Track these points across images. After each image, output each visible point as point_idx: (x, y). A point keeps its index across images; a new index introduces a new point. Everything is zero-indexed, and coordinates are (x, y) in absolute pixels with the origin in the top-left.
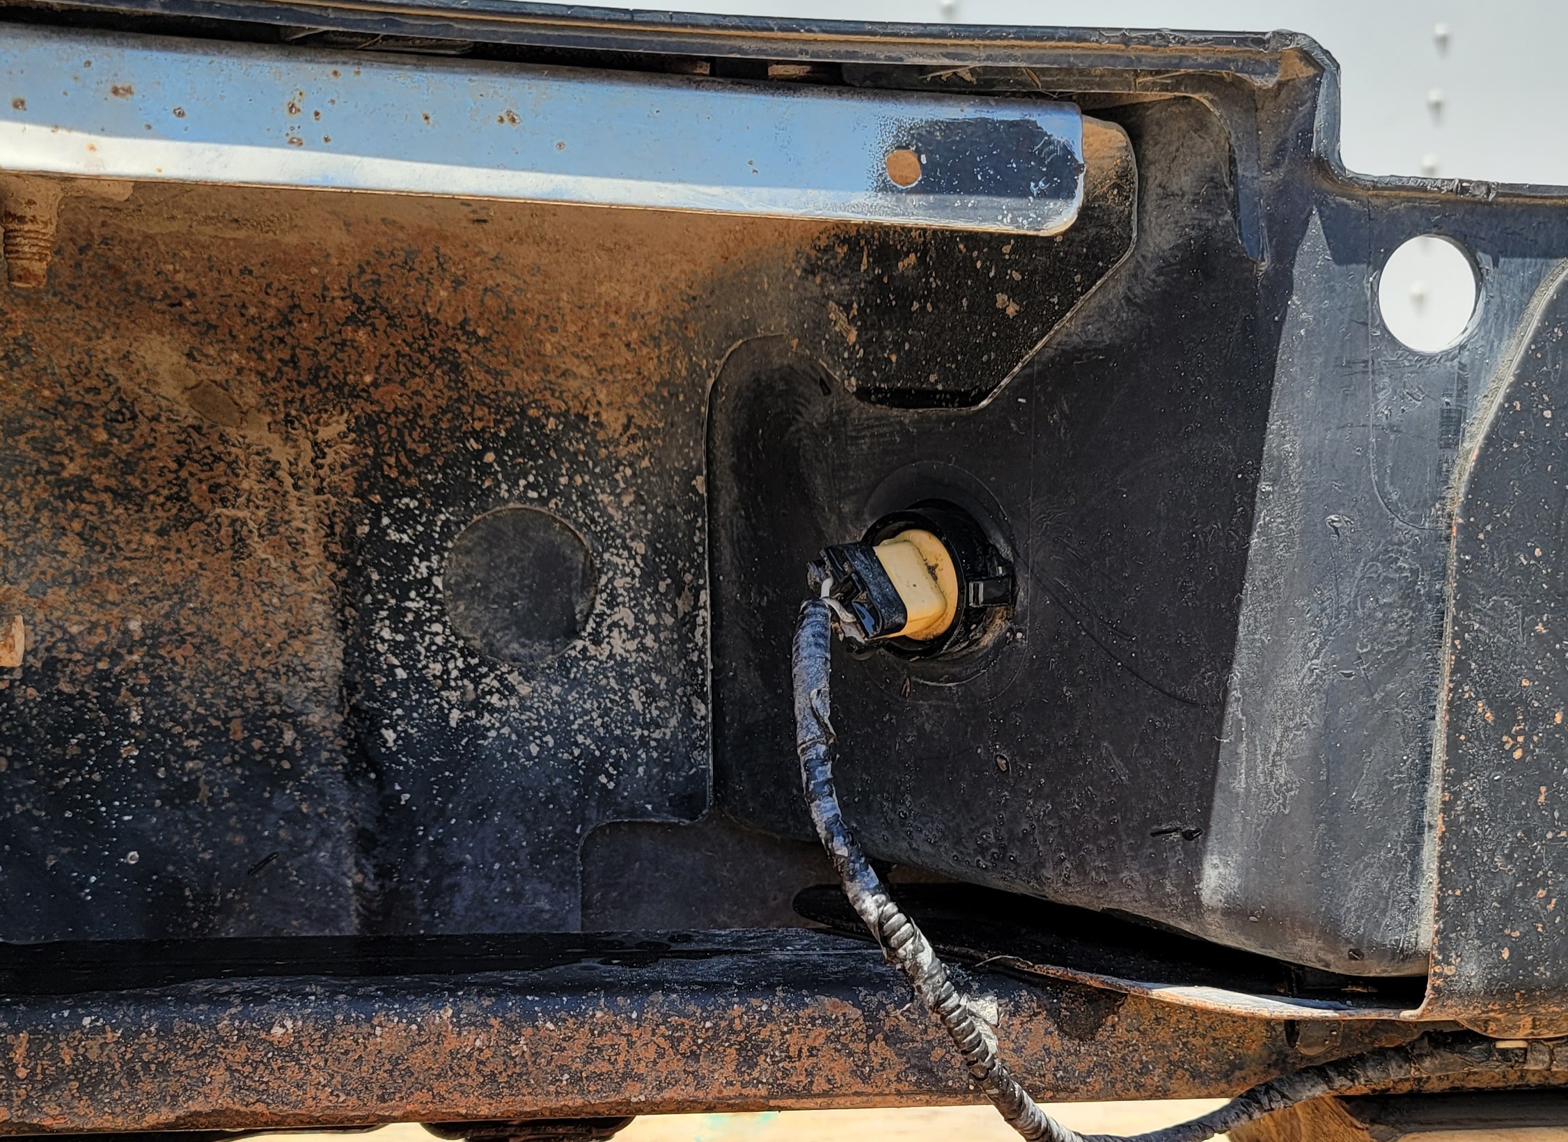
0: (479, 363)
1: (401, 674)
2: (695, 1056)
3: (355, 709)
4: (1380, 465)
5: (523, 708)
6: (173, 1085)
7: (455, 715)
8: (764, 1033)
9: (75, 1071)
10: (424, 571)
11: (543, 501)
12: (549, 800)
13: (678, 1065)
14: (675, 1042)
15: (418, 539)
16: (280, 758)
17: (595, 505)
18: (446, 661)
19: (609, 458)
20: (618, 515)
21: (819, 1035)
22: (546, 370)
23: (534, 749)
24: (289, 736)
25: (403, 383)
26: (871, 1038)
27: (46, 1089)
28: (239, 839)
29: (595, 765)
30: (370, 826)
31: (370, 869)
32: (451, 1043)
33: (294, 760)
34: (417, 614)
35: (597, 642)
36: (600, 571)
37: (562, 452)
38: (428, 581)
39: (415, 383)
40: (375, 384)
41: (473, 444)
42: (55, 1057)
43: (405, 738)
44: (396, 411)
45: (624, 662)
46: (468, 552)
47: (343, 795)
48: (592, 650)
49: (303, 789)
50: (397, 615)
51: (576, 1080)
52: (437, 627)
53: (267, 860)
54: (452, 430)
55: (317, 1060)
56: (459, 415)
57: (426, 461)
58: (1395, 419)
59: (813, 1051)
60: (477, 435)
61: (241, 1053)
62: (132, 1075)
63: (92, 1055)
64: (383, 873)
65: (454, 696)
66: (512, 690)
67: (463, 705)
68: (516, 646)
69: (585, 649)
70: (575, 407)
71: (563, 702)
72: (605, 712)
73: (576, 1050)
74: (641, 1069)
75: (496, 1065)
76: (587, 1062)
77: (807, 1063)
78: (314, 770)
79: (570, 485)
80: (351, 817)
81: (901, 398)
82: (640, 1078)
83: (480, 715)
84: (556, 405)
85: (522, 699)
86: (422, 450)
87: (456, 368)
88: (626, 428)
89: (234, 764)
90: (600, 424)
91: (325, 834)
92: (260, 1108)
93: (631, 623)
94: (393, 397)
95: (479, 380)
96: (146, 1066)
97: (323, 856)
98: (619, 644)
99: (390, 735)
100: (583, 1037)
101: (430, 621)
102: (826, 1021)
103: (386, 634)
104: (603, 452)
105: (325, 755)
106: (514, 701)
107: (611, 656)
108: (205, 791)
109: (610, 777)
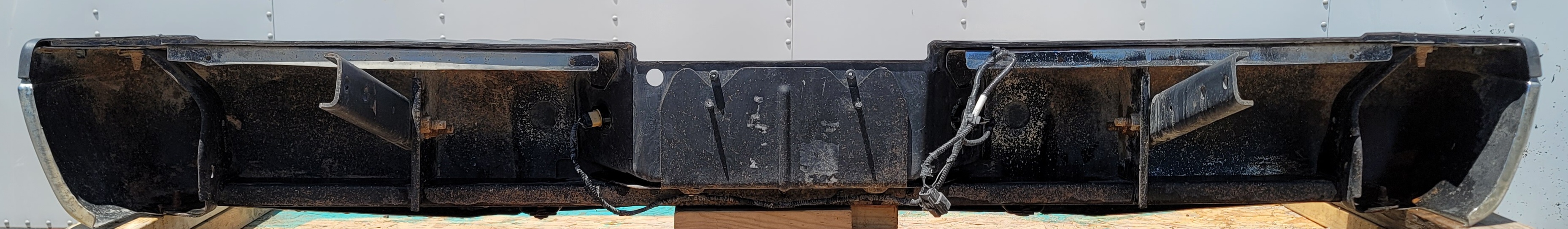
0: (536, 77)
1: (522, 132)
3: (515, 138)
4: (648, 103)
5: (544, 138)
6: (475, 199)
7: (532, 139)
8: (569, 193)
9: (460, 196)
10: (526, 113)
11: (548, 100)
12: (550, 154)
15: (525, 107)
16: (501, 146)
17: (557, 101)
18: (530, 130)
20: (561, 103)
21: (578, 193)
22: (548, 77)
23: (547, 145)
24: (503, 143)
25: (522, 80)
26: (587, 194)
27: (456, 198)
29: (558, 148)
30: (518, 160)
31: (518, 168)
32: (518, 193)
33: (504, 147)
34: (525, 121)
35: (558, 126)
36: (558, 113)
37: (551, 91)
38: (527, 115)
39: (524, 80)
40: (517, 80)
41: (535, 90)
42: (457, 194)
43: (523, 143)
44: (521, 85)
45: (563, 129)
46: (535, 109)
47: (513, 153)
48: (557, 127)
49: (505, 152)
50: (521, 121)
52: (529, 123)
53: (499, 166)
54: (531, 88)
55: (497, 195)
56: (532, 86)
57: (527, 94)
58: (650, 96)
59: (577, 196)
60: (535, 89)
61: (485, 194)
62: (469, 197)
63: (463, 194)
64: (520, 168)
65: (532, 136)
66: (543, 135)
67: (533, 137)
68: (544, 126)
69: (556, 127)
70: (553, 83)
71: (552, 137)
72: (561, 138)
75: (525, 197)
77: (576, 198)
78: (508, 149)
79: (553, 97)
80: (514, 158)
81: (597, 87)
83: (537, 139)
84: (550, 83)
85: (544, 136)
86: (526, 92)
87: (532, 78)
88: (563, 87)
89: (493, 148)
90: (558, 86)
91: (510, 161)
92: (488, 202)
93: (564, 122)
94: (520, 82)
95: (536, 79)
96: (471, 195)
97: (509, 165)
98: (562, 126)
99: (520, 143)
101: (527, 122)
102: (579, 191)
103: (519, 125)
104: (559, 91)
105: (509, 146)
106: (543, 137)
107: (561, 128)
108: (488, 152)
109: (564, 150)
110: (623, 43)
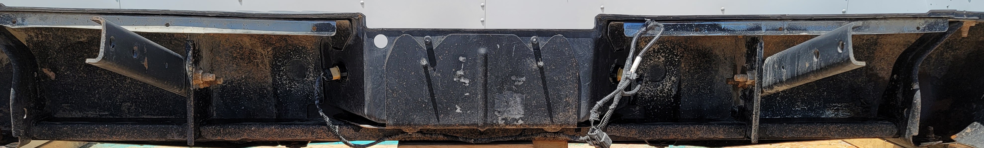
0: (290, 40)
1: (280, 83)
3: (274, 88)
4: (376, 61)
5: (298, 88)
6: (240, 135)
7: (288, 88)
8: (315, 130)
9: (228, 133)
10: (283, 68)
11: (300, 59)
12: (302, 101)
15: (282, 64)
16: (264, 94)
17: (307, 59)
18: (286, 81)
19: (309, 53)
20: (310, 60)
21: (322, 131)
22: (299, 41)
23: (299, 93)
24: (265, 91)
25: (279, 43)
26: (329, 131)
27: (225, 135)
28: (259, 106)
29: (308, 96)
30: (276, 104)
32: (274, 131)
33: (266, 95)
34: (282, 74)
35: (308, 78)
36: (308, 69)
37: (302, 52)
38: (283, 70)
39: (281, 43)
40: (275, 43)
41: (289, 51)
42: (226, 131)
43: (281, 92)
44: (278, 47)
45: (312, 81)
46: (290, 66)
47: (273, 99)
48: (307, 79)
49: (267, 99)
50: (279, 75)
52: (285, 76)
53: (262, 109)
54: (286, 49)
55: (258, 132)
56: (287, 47)
58: (377, 56)
59: (321, 133)
60: (289, 50)
61: (248, 131)
62: (235, 134)
63: (230, 131)
64: (278, 110)
65: (287, 86)
66: (296, 85)
67: (289, 87)
68: (296, 79)
70: (304, 46)
71: (303, 87)
72: (309, 88)
77: (321, 134)
78: (269, 96)
79: (303, 56)
80: (274, 102)
83: (291, 88)
84: (301, 46)
85: (297, 86)
86: (282, 52)
87: (286, 41)
88: (311, 48)
89: (257, 95)
90: (307, 48)
91: (271, 105)
92: (250, 138)
93: (313, 76)
94: (278, 45)
95: (290, 42)
96: (237, 132)
97: (270, 108)
98: (311, 78)
99: (279, 91)
101: (284, 75)
102: (323, 129)
103: (278, 77)
105: (270, 94)
106: (296, 87)
107: (310, 80)
108: (254, 99)
109: (310, 97)
110: (355, 14)
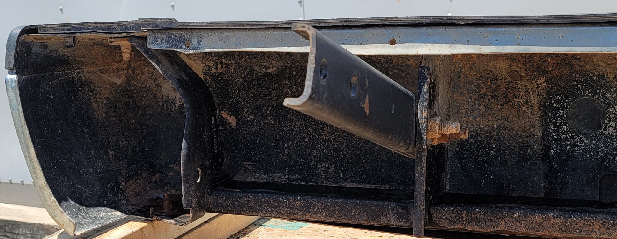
0: (577, 64)
1: (555, 137)
2: (609, 229)
3: (545, 145)
5: (585, 146)
6: (494, 224)
7: (568, 147)
9: (475, 220)
10: (562, 113)
11: (592, 96)
12: (591, 168)
13: (604, 230)
14: (604, 225)
15: (561, 106)
16: (527, 156)
17: (606, 97)
18: (566, 134)
19: (610, 85)
20: (611, 99)
22: (594, 65)
23: (588, 156)
24: (529, 151)
25: (558, 70)
27: (469, 223)
28: (517, 174)
29: (604, 160)
30: (547, 172)
31: (547, 182)
32: (552, 221)
33: (530, 157)
34: (560, 123)
35: (605, 130)
36: (607, 113)
37: (598, 84)
38: (563, 115)
39: (561, 70)
40: (552, 70)
41: (575, 83)
42: (471, 216)
43: (556, 152)
44: (557, 76)
45: (612, 135)
46: (574, 108)
47: (541, 165)
48: (604, 132)
49: (532, 163)
50: (555, 124)
51: (580, 231)
52: (565, 127)
53: (523, 179)
54: (570, 80)
55: (523, 222)
56: (572, 76)
57: (564, 87)
60: (576, 81)
61: (508, 219)
62: (486, 221)
63: (478, 217)
64: (550, 183)
65: (568, 143)
66: (583, 142)
67: (570, 145)
68: (585, 131)
69: (602, 132)
70: (601, 73)
71: (596, 145)
72: (607, 147)
73: (580, 225)
74: (596, 230)
75: (562, 226)
76: (583, 228)
78: (535, 159)
79: (600, 92)
80: (543, 170)
82: (595, 232)
83: (574, 147)
84: (596, 73)
85: (585, 144)
86: (562, 85)
87: (571, 65)
88: (614, 78)
89: (516, 157)
90: (608, 78)
91: (537, 174)
92: (511, 230)
93: (614, 126)
94: (556, 73)
95: (577, 68)
96: (488, 220)
97: (536, 179)
98: (611, 131)
99: (552, 151)
100: (582, 221)
101: (563, 125)
103: (552, 128)
104: (608, 84)
105: (537, 155)
106: (583, 144)
107: (609, 134)
108: (509, 162)
109: (607, 163)
